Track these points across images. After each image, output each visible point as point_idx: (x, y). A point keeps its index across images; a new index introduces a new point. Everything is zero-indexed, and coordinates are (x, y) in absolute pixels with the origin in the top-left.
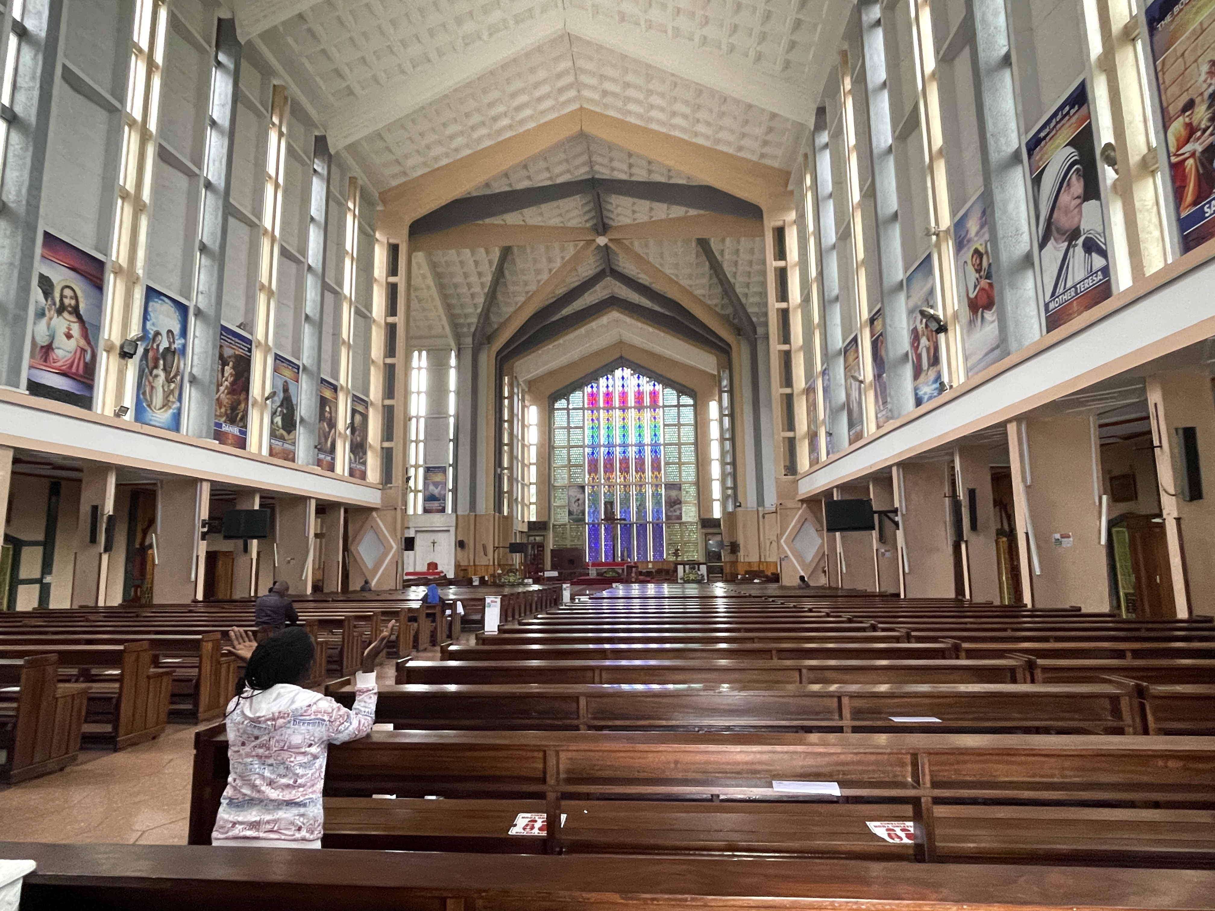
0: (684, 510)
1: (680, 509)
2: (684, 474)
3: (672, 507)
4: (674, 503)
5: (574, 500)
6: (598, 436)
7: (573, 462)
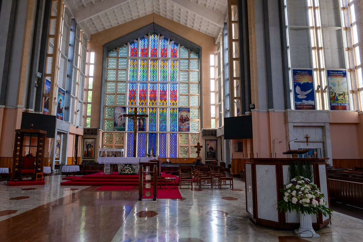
0: (191, 125)
1: (188, 124)
2: (191, 101)
3: (183, 123)
4: (185, 120)
5: (118, 116)
6: (137, 77)
7: (119, 92)
